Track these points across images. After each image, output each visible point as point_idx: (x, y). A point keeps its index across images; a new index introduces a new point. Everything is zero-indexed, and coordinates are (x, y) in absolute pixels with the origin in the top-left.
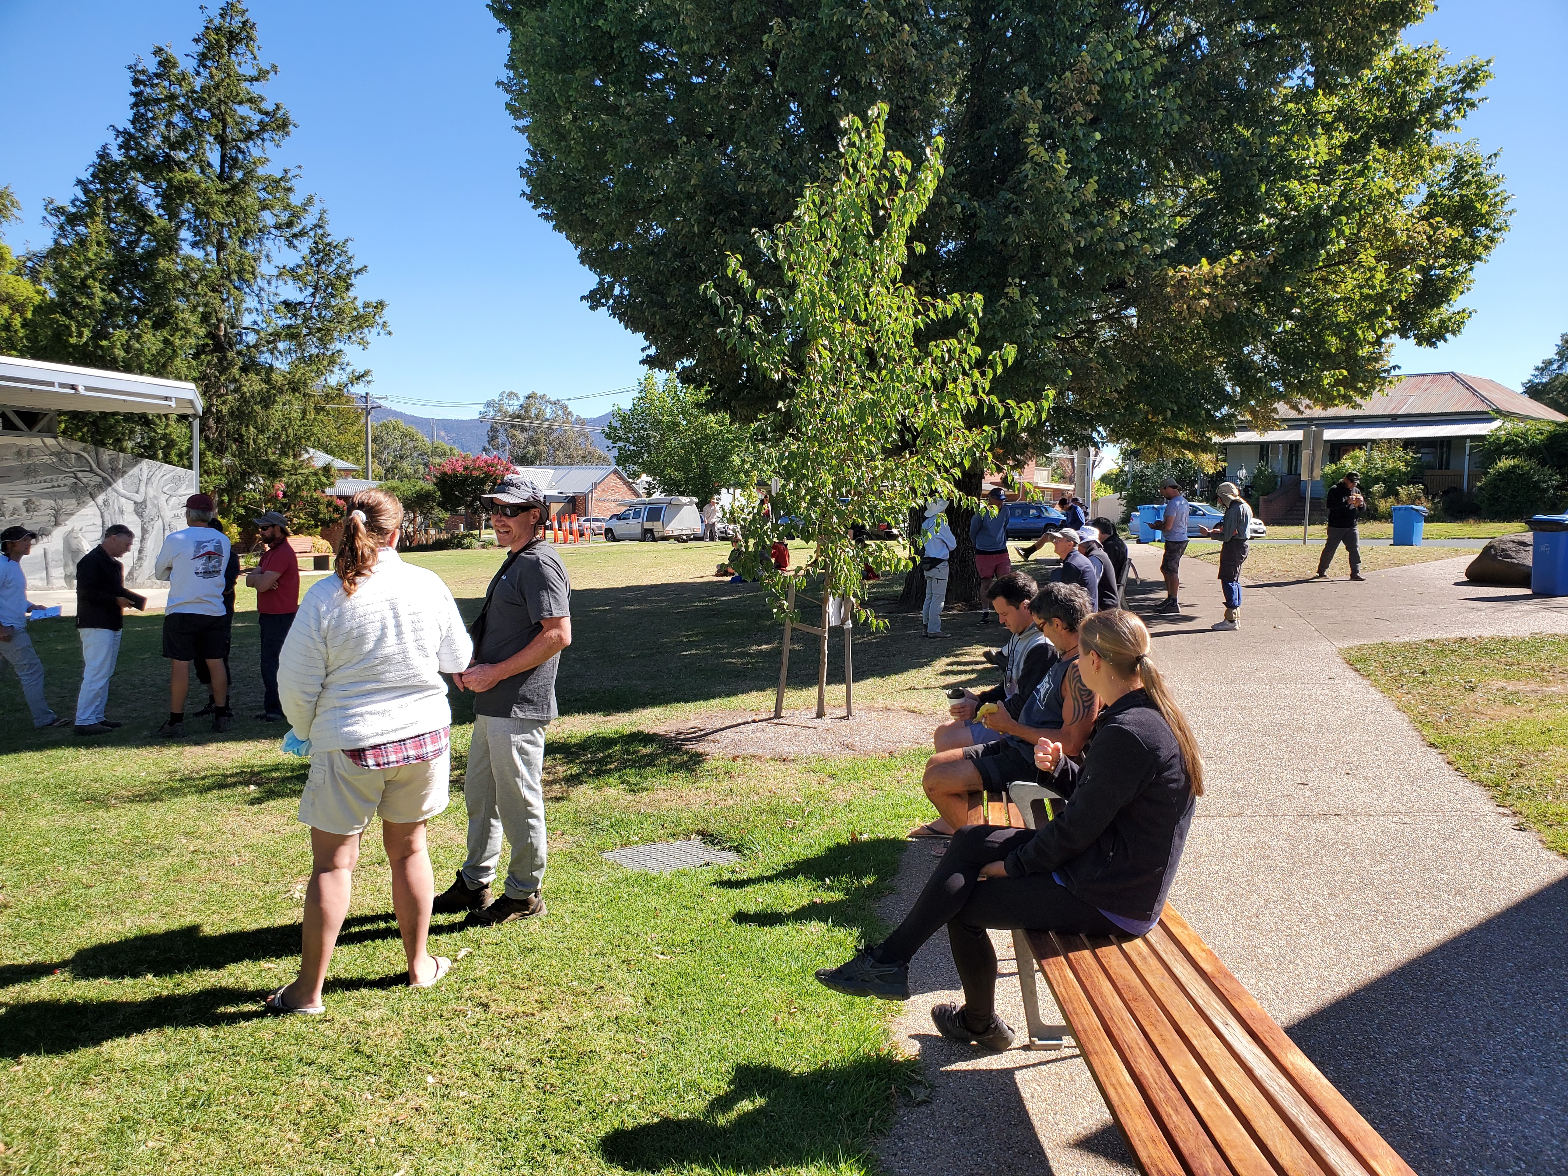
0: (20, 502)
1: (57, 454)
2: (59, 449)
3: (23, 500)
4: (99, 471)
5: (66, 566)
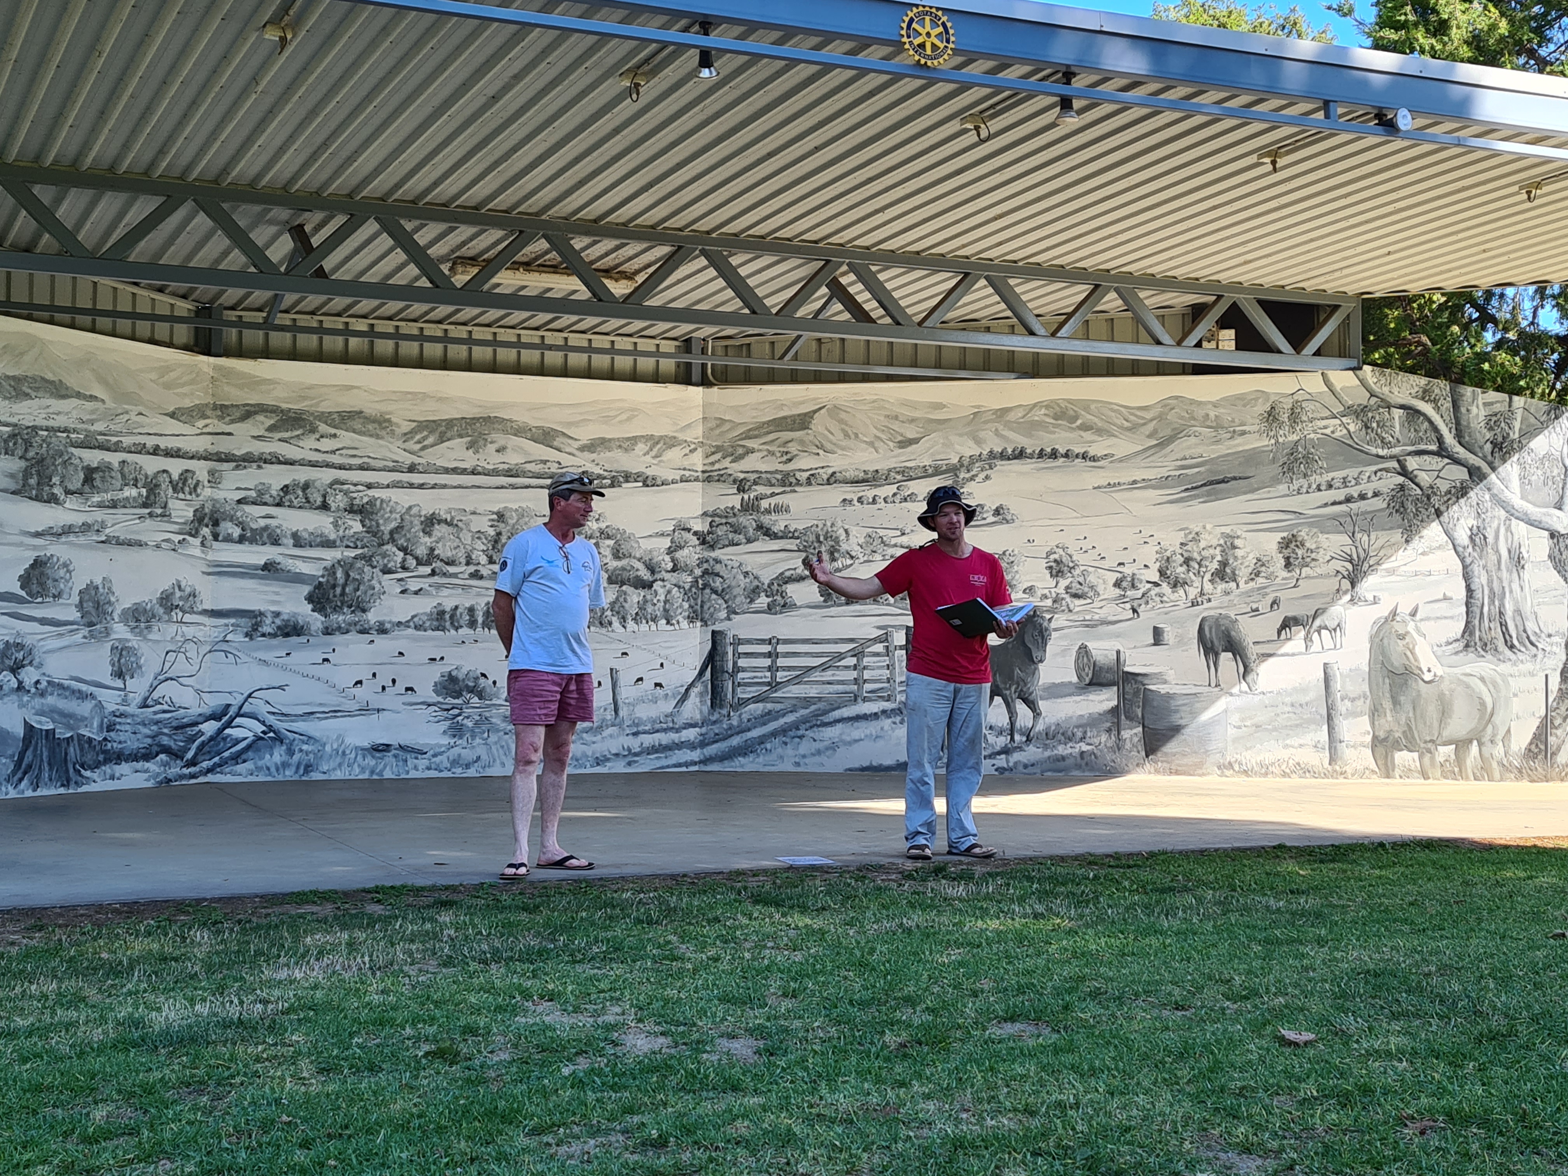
0: (1270, 543)
2: (1365, 397)
3: (1278, 536)
4: (1460, 452)
5: (1375, 713)
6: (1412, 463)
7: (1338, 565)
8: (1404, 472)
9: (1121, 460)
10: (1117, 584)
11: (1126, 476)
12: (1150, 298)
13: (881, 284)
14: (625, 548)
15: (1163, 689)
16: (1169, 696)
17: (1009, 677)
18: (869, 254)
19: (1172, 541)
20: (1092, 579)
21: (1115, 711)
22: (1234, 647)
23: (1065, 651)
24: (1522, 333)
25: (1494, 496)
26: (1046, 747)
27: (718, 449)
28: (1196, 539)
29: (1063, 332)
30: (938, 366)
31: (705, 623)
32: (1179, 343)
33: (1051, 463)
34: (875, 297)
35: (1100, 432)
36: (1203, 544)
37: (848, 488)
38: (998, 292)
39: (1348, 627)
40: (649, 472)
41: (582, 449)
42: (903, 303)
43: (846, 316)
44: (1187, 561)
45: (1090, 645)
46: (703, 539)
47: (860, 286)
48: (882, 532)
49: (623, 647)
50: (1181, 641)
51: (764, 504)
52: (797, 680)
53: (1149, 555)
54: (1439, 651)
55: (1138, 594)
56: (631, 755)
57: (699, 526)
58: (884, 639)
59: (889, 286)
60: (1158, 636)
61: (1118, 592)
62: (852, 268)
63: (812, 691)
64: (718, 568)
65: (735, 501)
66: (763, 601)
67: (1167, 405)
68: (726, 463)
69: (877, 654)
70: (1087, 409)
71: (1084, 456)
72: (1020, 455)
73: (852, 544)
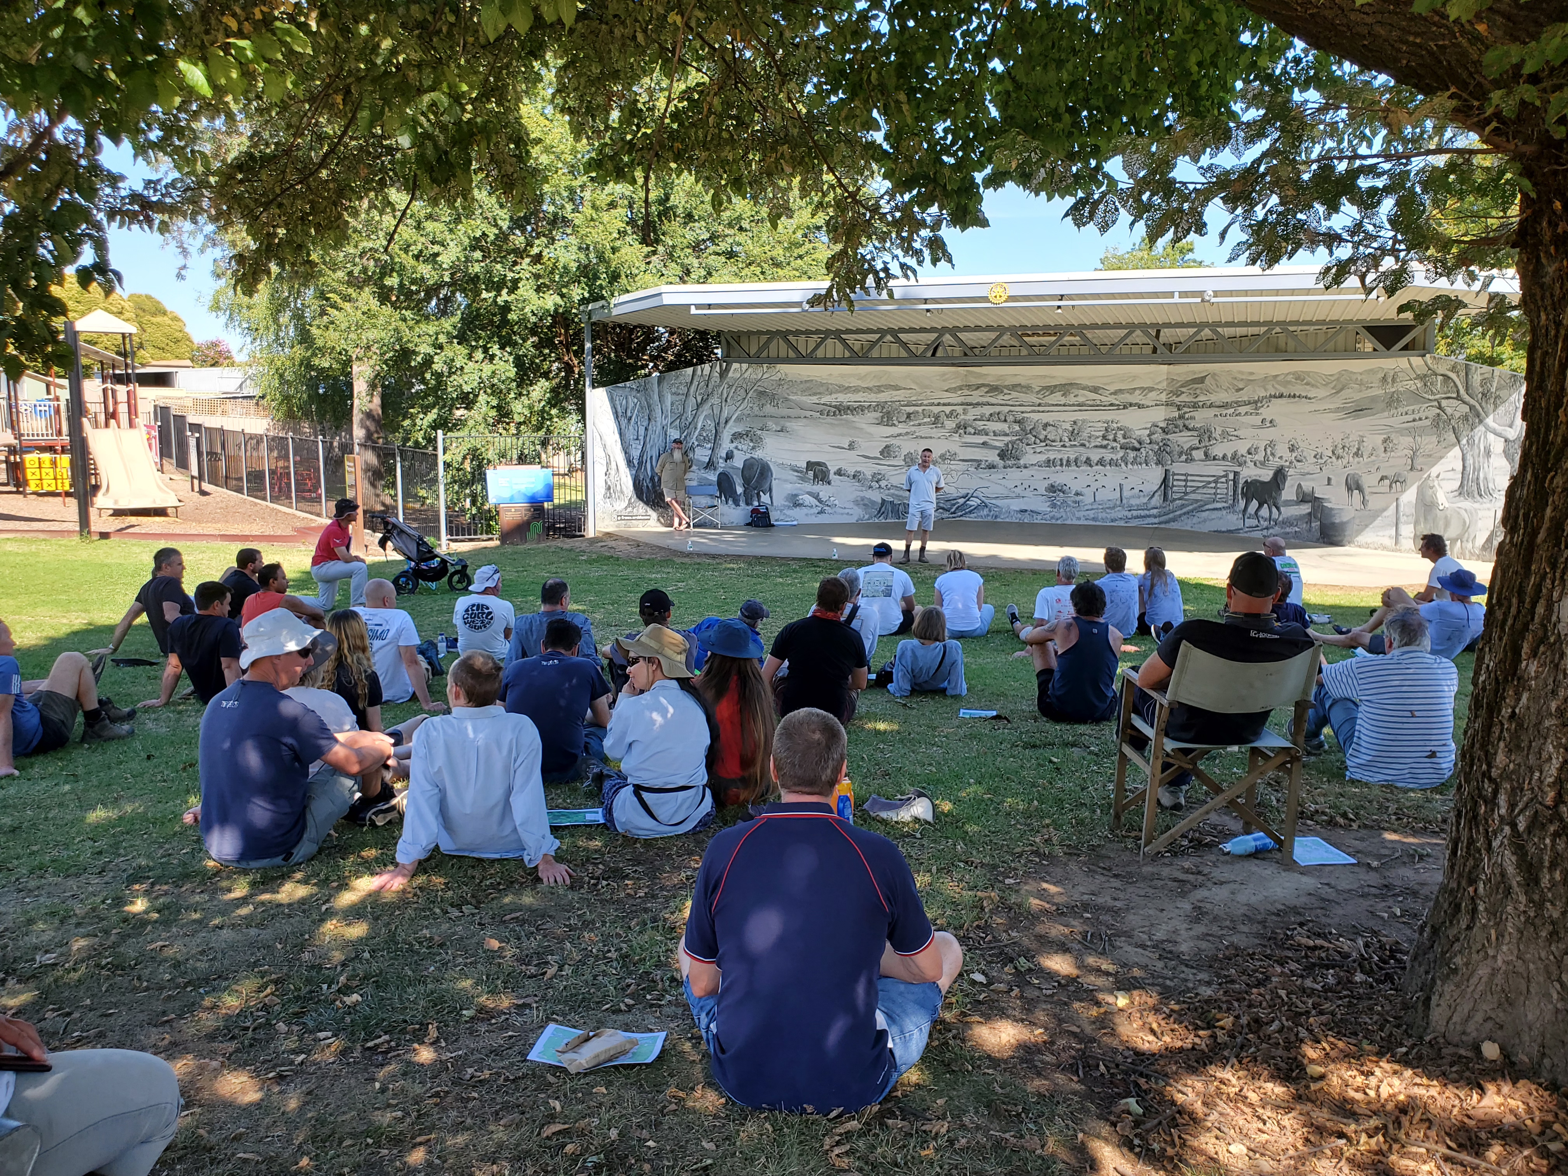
0: (1379, 440)
1: (1422, 378)
2: (1425, 370)
3: (1381, 437)
4: (1467, 398)
5: (1416, 523)
6: (1444, 403)
7: (1406, 452)
8: (1440, 408)
9: (1320, 399)
10: (1315, 457)
11: (1322, 407)
14: (1128, 434)
15: (1330, 506)
16: (1331, 509)
17: (1271, 496)
19: (1338, 438)
20: (1305, 454)
21: (1309, 514)
22: (1359, 488)
23: (1292, 486)
26: (1282, 528)
27: (1171, 392)
28: (1349, 437)
31: (1162, 466)
33: (1292, 400)
35: (1313, 386)
36: (1350, 439)
37: (1216, 409)
40: (1141, 403)
41: (1111, 394)
44: (1343, 447)
45: (1302, 484)
46: (1164, 430)
49: (1126, 475)
50: (1338, 484)
51: (1187, 416)
52: (1193, 492)
53: (1328, 444)
55: (1323, 461)
56: (1128, 519)
57: (1163, 425)
58: (1226, 476)
60: (1329, 481)
61: (1315, 460)
63: (1199, 497)
64: (1168, 443)
65: (1176, 414)
66: (1184, 457)
67: (1340, 374)
68: (1174, 398)
69: (1223, 483)
70: (1309, 375)
71: (1306, 397)
72: (1281, 396)
73: (1216, 434)
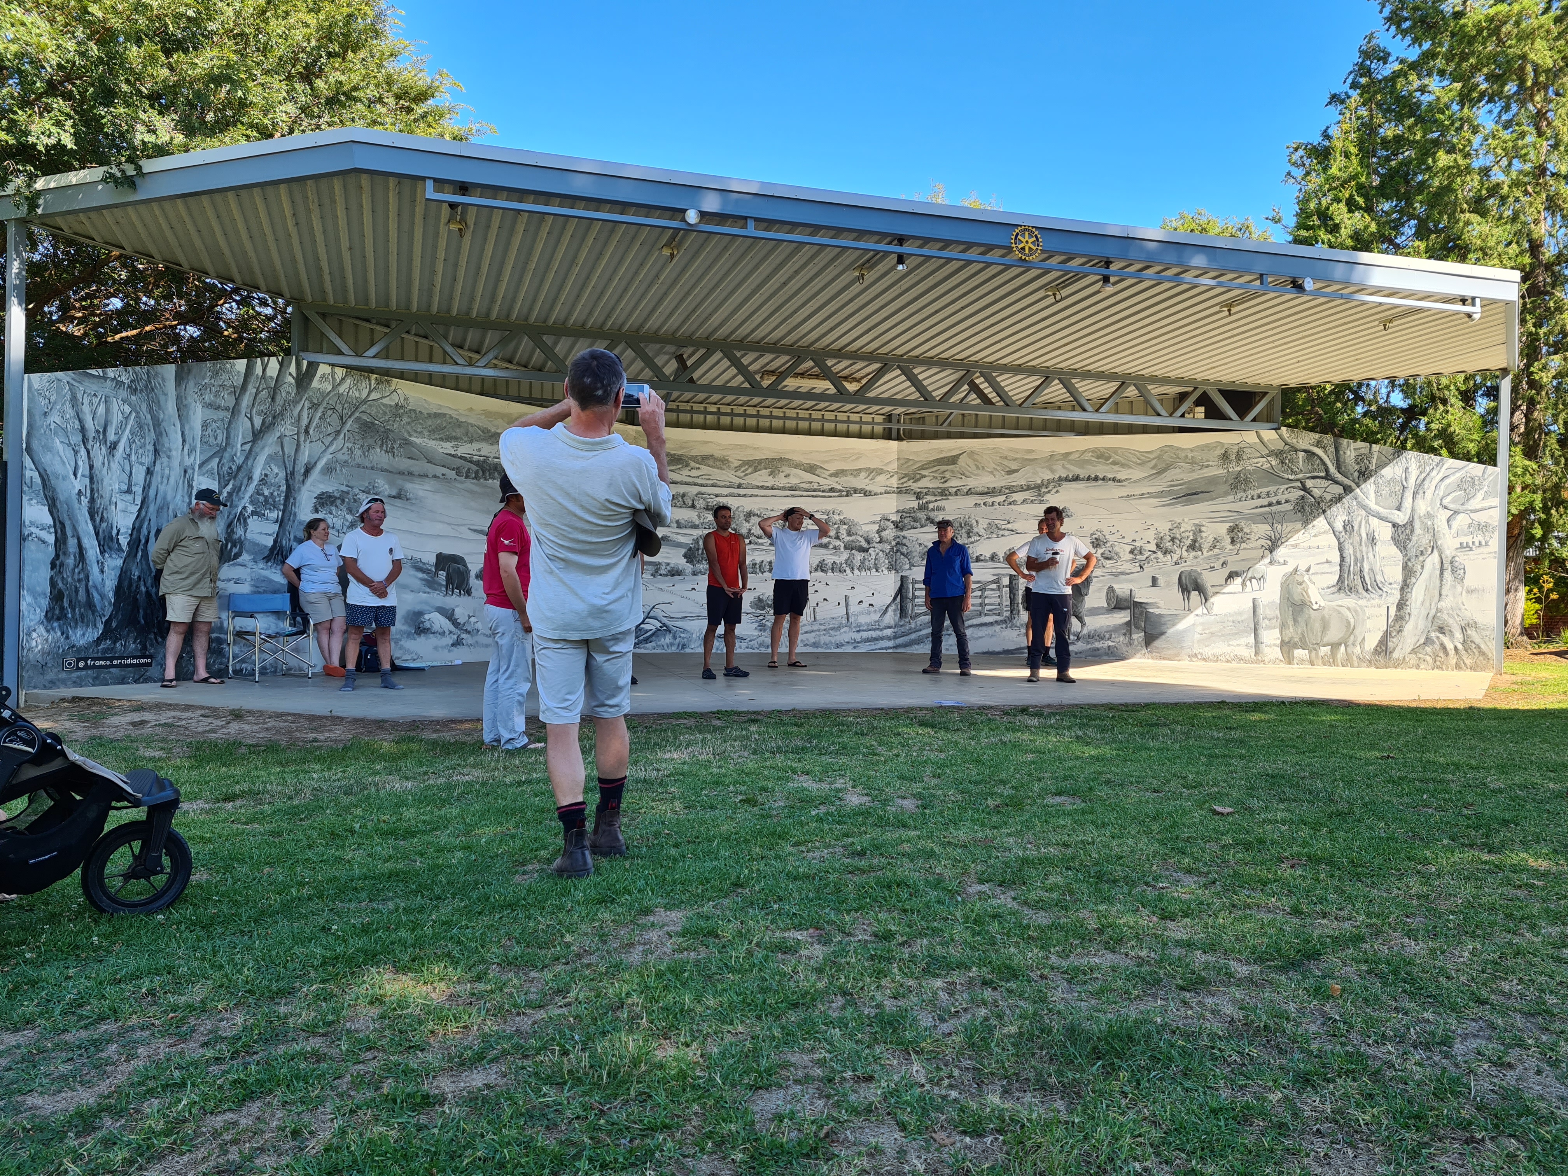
0: (1222, 529)
1: (1278, 454)
2: (1277, 447)
3: (1227, 525)
4: (1339, 477)
5: (1283, 627)
6: (1309, 484)
7: (1263, 542)
8: (1304, 489)
9: (1135, 482)
10: (1131, 552)
11: (1138, 491)
12: (1155, 390)
13: (998, 383)
14: (853, 530)
15: (1157, 611)
16: (1160, 616)
18: (992, 366)
19: (1164, 528)
20: (1117, 549)
21: (1128, 624)
22: (1199, 588)
23: (1100, 590)
24: (1380, 407)
25: (1358, 503)
26: (1088, 643)
27: (906, 475)
28: (1178, 527)
29: (1102, 410)
30: (1030, 429)
31: (897, 571)
32: (1171, 415)
33: (1094, 483)
34: (995, 390)
35: (1123, 465)
36: (1182, 530)
37: (978, 497)
38: (1065, 387)
39: (1268, 578)
40: (868, 488)
41: (831, 475)
42: (1010, 394)
43: (978, 401)
44: (1173, 540)
45: (1115, 586)
47: (986, 384)
48: (997, 522)
49: (852, 584)
50: (1168, 585)
51: (931, 506)
53: (1151, 535)
54: (1323, 592)
55: (1144, 557)
56: (855, 643)
57: (895, 518)
58: (998, 581)
59: (1003, 384)
60: (1154, 581)
61: (1132, 556)
62: (982, 375)
64: (905, 541)
65: (915, 504)
67: (1163, 450)
68: (910, 483)
69: (993, 590)
70: (1116, 453)
71: (1114, 480)
72: (1076, 479)
73: (980, 529)
